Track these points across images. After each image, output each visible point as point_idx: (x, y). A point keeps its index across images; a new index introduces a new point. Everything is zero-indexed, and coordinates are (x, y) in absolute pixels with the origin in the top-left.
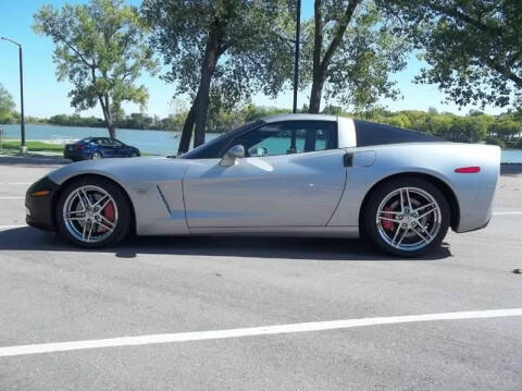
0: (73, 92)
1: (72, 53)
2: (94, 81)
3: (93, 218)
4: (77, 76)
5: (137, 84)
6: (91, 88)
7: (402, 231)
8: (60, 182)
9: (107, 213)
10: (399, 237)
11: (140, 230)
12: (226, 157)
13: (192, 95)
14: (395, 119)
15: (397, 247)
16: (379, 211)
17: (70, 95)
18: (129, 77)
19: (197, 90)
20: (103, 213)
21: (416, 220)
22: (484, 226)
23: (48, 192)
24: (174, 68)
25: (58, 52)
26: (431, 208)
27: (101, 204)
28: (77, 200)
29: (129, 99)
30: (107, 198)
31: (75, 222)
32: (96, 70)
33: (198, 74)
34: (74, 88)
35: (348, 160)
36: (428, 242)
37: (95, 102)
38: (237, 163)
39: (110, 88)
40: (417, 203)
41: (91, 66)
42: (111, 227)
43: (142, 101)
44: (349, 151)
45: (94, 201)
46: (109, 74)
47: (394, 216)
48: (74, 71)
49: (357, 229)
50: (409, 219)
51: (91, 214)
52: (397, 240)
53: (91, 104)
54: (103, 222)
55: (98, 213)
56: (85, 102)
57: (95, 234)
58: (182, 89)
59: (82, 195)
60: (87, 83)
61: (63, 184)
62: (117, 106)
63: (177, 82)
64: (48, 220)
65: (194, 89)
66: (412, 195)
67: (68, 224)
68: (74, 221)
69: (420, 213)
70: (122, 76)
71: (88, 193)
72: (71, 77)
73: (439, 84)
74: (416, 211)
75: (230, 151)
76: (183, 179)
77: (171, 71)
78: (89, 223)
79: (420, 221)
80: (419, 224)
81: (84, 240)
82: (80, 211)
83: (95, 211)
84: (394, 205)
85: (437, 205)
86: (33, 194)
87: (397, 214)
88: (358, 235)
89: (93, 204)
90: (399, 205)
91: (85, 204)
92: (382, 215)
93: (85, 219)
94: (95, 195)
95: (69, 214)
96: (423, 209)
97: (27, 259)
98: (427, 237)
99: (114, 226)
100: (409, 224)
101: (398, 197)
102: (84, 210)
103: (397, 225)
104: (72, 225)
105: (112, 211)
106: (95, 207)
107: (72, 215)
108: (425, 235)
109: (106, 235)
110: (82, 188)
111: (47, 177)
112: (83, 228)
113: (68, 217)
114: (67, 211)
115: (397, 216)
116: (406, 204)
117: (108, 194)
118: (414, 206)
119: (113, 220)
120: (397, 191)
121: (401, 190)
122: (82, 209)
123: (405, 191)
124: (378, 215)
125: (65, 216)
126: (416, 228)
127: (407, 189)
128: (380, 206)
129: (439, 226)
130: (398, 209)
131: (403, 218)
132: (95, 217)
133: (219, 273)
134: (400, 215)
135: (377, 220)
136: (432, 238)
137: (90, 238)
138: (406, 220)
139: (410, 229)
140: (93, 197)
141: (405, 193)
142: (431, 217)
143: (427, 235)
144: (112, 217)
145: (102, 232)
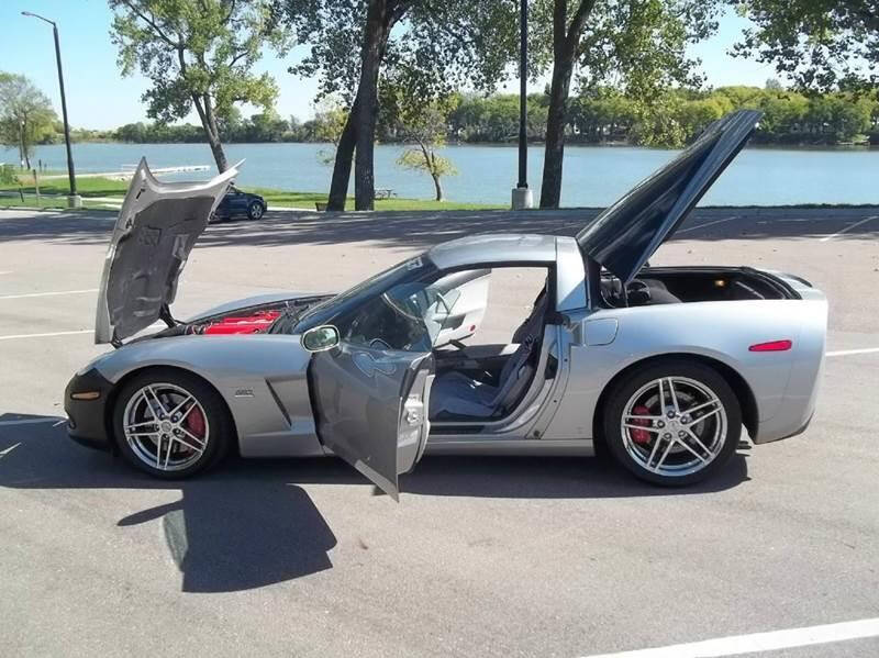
0: (149, 94)
1: (141, 24)
2: (183, 72)
3: (170, 433)
4: (154, 63)
5: (256, 72)
6: (178, 85)
7: (664, 444)
8: (115, 379)
9: (192, 424)
10: (659, 453)
11: (244, 452)
13: (347, 97)
14: (706, 103)
15: (656, 471)
16: (626, 415)
17: (144, 99)
18: (242, 62)
19: (356, 87)
20: (186, 425)
21: (687, 428)
22: (803, 429)
23: (97, 395)
24: (313, 51)
25: (120, 26)
26: (710, 408)
27: (183, 410)
28: (143, 405)
29: (245, 99)
30: (191, 401)
31: (145, 440)
32: (186, 52)
33: (356, 60)
34: (151, 85)
36: (706, 463)
37: (187, 109)
39: (211, 82)
40: (687, 397)
41: (176, 46)
42: (199, 446)
43: (266, 101)
44: (575, 318)
45: (171, 406)
46: (208, 57)
47: (650, 423)
48: (149, 56)
49: (590, 443)
50: (674, 426)
51: (167, 427)
52: (656, 460)
53: (182, 112)
54: (187, 439)
55: (177, 425)
56: (171, 108)
57: (175, 456)
58: (331, 88)
59: (150, 396)
60: (172, 75)
61: (119, 382)
62: (224, 112)
63: (320, 74)
64: (100, 433)
65: (350, 86)
66: (680, 387)
67: (137, 449)
68: (140, 437)
69: (694, 416)
70: (230, 60)
71: (160, 393)
72: (145, 67)
74: (687, 413)
77: (310, 56)
78: (165, 440)
79: (693, 428)
80: (692, 434)
81: (158, 467)
82: (149, 423)
83: (174, 422)
84: (649, 404)
85: (720, 404)
86: (74, 396)
87: (655, 419)
88: (592, 453)
89: (168, 412)
90: (659, 402)
91: (155, 410)
92: (631, 421)
93: (159, 435)
94: (173, 395)
95: (134, 427)
96: (698, 411)
97: (72, 510)
98: (705, 455)
99: (204, 445)
100: (675, 434)
101: (655, 391)
102: (157, 421)
103: (655, 436)
104: (140, 445)
105: (200, 421)
106: (173, 416)
107: (139, 430)
108: (701, 451)
109: (193, 460)
110: (150, 387)
111: (94, 369)
112: (156, 447)
113: (131, 432)
114: (130, 424)
115: (655, 422)
116: (669, 402)
117: (191, 396)
118: (684, 406)
119: (202, 437)
120: (654, 382)
121: (660, 380)
122: (152, 419)
123: (667, 382)
124: (623, 422)
125: (126, 431)
126: (687, 440)
127: (670, 379)
128: (627, 407)
129: (724, 437)
130: (656, 410)
131: (664, 425)
132: (174, 431)
133: (367, 542)
134: (660, 421)
135: (623, 430)
136: (713, 456)
137: (169, 464)
138: (669, 428)
139: (676, 443)
140: (171, 401)
141: (666, 386)
142: (712, 423)
143: (705, 451)
144: (200, 429)
145: (187, 454)
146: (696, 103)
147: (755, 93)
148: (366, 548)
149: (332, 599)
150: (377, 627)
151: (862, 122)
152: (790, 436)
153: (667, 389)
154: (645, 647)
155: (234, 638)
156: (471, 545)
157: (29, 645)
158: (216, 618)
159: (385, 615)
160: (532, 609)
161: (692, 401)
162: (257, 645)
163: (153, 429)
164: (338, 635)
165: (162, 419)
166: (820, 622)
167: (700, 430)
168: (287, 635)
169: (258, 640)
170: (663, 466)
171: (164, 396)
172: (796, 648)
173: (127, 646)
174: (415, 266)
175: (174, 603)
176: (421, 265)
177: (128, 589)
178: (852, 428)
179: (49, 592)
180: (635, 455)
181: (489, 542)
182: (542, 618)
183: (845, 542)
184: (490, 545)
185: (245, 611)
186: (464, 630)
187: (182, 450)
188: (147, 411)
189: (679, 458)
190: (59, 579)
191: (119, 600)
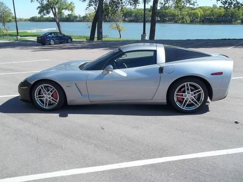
0: (39, 7)
2: (48, 1)
6: (47, 5)
7: (186, 101)
8: (32, 83)
9: (54, 96)
10: (185, 104)
11: (69, 103)
12: (105, 70)
13: (95, 8)
14: (196, 11)
15: (184, 109)
16: (176, 93)
17: (37, 9)
20: (52, 96)
21: (193, 97)
22: (225, 97)
23: (27, 87)
26: (200, 91)
27: (51, 92)
28: (40, 90)
29: (66, 9)
30: (54, 89)
34: (39, 5)
35: (161, 70)
36: (198, 106)
37: (49, 12)
38: (110, 72)
39: (56, 4)
40: (193, 88)
42: (56, 102)
43: (72, 10)
44: (162, 66)
45: (48, 91)
47: (182, 95)
49: (166, 101)
50: (189, 96)
51: (47, 97)
52: (184, 106)
54: (53, 100)
55: (50, 96)
56: (45, 12)
57: (50, 105)
60: (45, 2)
61: (33, 84)
62: (60, 13)
63: (87, 2)
64: (29, 99)
66: (191, 85)
67: (39, 102)
68: (40, 99)
69: (195, 93)
71: (45, 87)
74: (193, 93)
75: (107, 67)
76: (87, 79)
78: (47, 100)
79: (194, 97)
81: (45, 108)
83: (49, 95)
84: (182, 90)
85: (202, 90)
86: (21, 88)
87: (184, 94)
88: (166, 104)
89: (47, 92)
90: (185, 90)
91: (44, 92)
92: (177, 95)
93: (45, 99)
94: (48, 88)
95: (38, 96)
97: (21, 119)
98: (197, 104)
99: (58, 101)
100: (189, 98)
101: (184, 86)
102: (44, 95)
103: (184, 99)
104: (39, 101)
105: (56, 95)
106: (48, 94)
107: (39, 97)
108: (196, 103)
109: (54, 106)
110: (42, 85)
111: (27, 80)
112: (44, 102)
113: (37, 98)
114: (37, 96)
115: (184, 95)
116: (188, 89)
117: (53, 88)
118: (192, 91)
119: (57, 99)
120: (184, 84)
121: (185, 83)
122: (43, 94)
123: (188, 84)
124: (175, 95)
125: (36, 98)
126: (193, 100)
127: (188, 83)
128: (176, 91)
129: (203, 99)
130: (184, 92)
131: (186, 96)
132: (49, 98)
133: (103, 127)
134: (185, 95)
135: (175, 97)
136: (200, 105)
137: (48, 107)
138: (187, 97)
139: (190, 101)
140: (48, 89)
141: (187, 85)
142: (200, 95)
143: (197, 103)
145: (53, 104)
146: (193, 11)
147: (210, 8)
148: (103, 129)
149: (94, 142)
150: (107, 149)
151: (239, 17)
152: (221, 99)
153: (187, 86)
154: (182, 155)
155: (67, 152)
156: (133, 128)
157: (11, 154)
158: (62, 147)
159: (109, 147)
160: (150, 145)
161: (194, 89)
162: (74, 154)
163: (43, 97)
164: (96, 152)
165: (45, 94)
166: (230, 148)
167: (196, 97)
168: (82, 152)
169: (74, 153)
170: (186, 107)
172: (223, 155)
173: (38, 154)
175: (50, 143)
176: (118, 51)
177: (37, 140)
179: (16, 140)
180: (178, 104)
181: (138, 127)
182: (153, 147)
183: (237, 127)
184: (138, 128)
185: (70, 145)
186: (131, 150)
187: (51, 103)
188: (41, 92)
189: (191, 105)
190: (18, 137)
191: (35, 142)
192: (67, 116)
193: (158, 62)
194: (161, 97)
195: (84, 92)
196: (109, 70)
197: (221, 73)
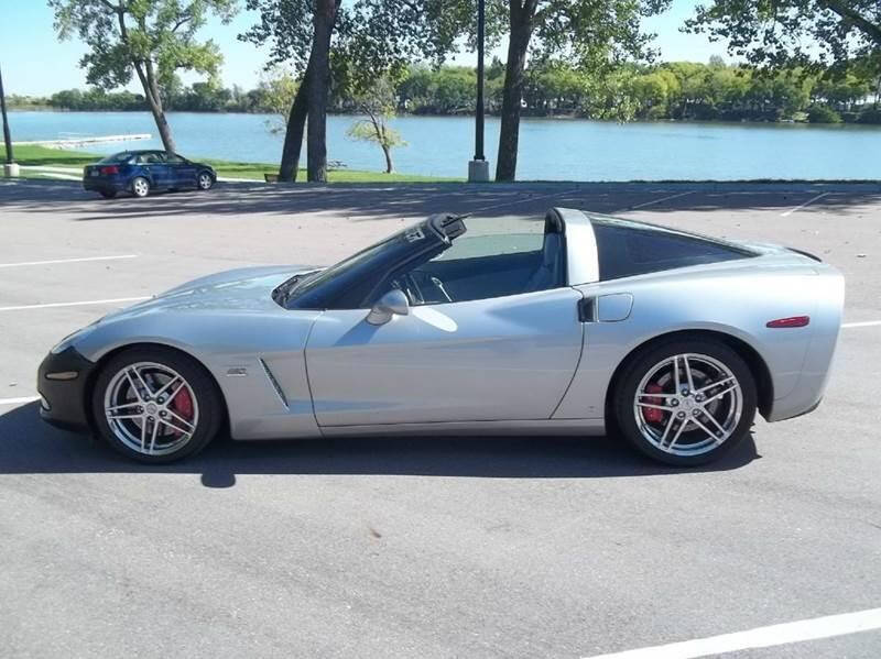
0: (88, 58)
2: (124, 36)
3: (156, 415)
4: (92, 29)
5: (200, 38)
6: (119, 50)
7: (678, 422)
8: (95, 358)
9: (180, 407)
10: (672, 433)
11: (237, 431)
12: (376, 309)
13: (299, 66)
14: (652, 78)
15: (669, 450)
16: (639, 394)
17: (84, 64)
18: (184, 27)
19: (308, 55)
20: (172, 406)
21: (701, 406)
22: (814, 408)
23: (75, 374)
24: (264, 17)
27: (170, 391)
28: (126, 385)
29: (188, 66)
30: (179, 381)
31: (128, 423)
32: (126, 15)
33: (309, 29)
34: (90, 50)
35: (585, 308)
36: (720, 441)
37: (128, 75)
38: (395, 317)
39: (153, 48)
40: (700, 375)
41: (117, 10)
42: (187, 429)
43: (211, 68)
44: (588, 293)
45: (157, 386)
46: (150, 21)
47: (663, 402)
48: (87, 19)
49: (602, 423)
50: (688, 405)
51: (153, 409)
52: (669, 439)
53: (123, 78)
54: (173, 421)
55: (164, 407)
56: (112, 74)
57: (162, 439)
58: (282, 54)
59: (134, 376)
60: (113, 40)
61: (99, 361)
62: (168, 79)
63: (271, 42)
64: (81, 419)
65: (301, 54)
66: (694, 365)
67: (120, 433)
68: (123, 420)
69: (708, 394)
70: (173, 25)
71: (144, 373)
72: (84, 30)
73: (730, 39)
74: (701, 392)
75: (383, 300)
76: (306, 346)
77: (260, 23)
78: (150, 423)
79: (707, 407)
80: (706, 412)
81: (143, 451)
82: (133, 405)
83: (159, 403)
84: (663, 381)
85: (735, 382)
86: (49, 376)
87: (669, 398)
88: (603, 432)
89: (154, 392)
90: (672, 382)
91: (139, 390)
92: (643, 400)
93: (143, 417)
94: (158, 375)
95: (115, 409)
96: (712, 389)
97: (52, 499)
98: (718, 433)
99: (193, 428)
100: (689, 413)
101: (670, 368)
102: (141, 402)
103: (668, 414)
104: (121, 426)
105: (188, 402)
106: (159, 397)
107: (122, 412)
108: (714, 429)
109: (182, 443)
110: (134, 367)
111: (72, 347)
112: (140, 430)
113: (113, 414)
114: (112, 406)
115: (669, 401)
116: (684, 380)
117: (178, 376)
118: (698, 384)
119: (190, 419)
120: (667, 360)
121: (676, 357)
122: (136, 400)
123: (683, 360)
124: (636, 401)
125: (108, 413)
126: (701, 418)
127: (685, 356)
128: (640, 386)
129: (738, 415)
130: (670, 388)
131: (678, 404)
132: (161, 414)
133: (378, 529)
134: (674, 400)
135: (636, 408)
136: (727, 434)
137: (154, 449)
138: (683, 407)
139: (690, 422)
140: (154, 379)
141: (681, 362)
142: (726, 401)
143: (718, 429)
144: (188, 411)
145: (173, 437)
147: (699, 69)
148: (378, 536)
149: (351, 592)
150: (405, 622)
151: (801, 100)
152: (804, 413)
153: (682, 367)
154: (692, 638)
155: (251, 638)
156: (489, 530)
157: (25, 650)
158: (229, 616)
159: (411, 609)
160: (567, 600)
161: (706, 379)
162: (277, 645)
163: (135, 411)
164: (365, 633)
165: (147, 401)
166: (864, 607)
167: (714, 408)
168: (309, 634)
169: (278, 640)
170: (678, 446)
171: (147, 375)
172: (845, 636)
173: (135, 649)
174: (417, 238)
175: (180, 600)
176: (423, 237)
177: (127, 586)
178: (852, 405)
179: (40, 589)
180: (648, 435)
181: (507, 526)
182: (578, 608)
183: (870, 521)
184: (508, 530)
185: (259, 608)
186: (499, 624)
187: (167, 433)
188: (129, 392)
189: (692, 436)
190: (48, 576)
191: (119, 597)
192: (231, 482)
193: (572, 280)
194: (586, 410)
195: (297, 393)
196: (393, 308)
197: (801, 322)
